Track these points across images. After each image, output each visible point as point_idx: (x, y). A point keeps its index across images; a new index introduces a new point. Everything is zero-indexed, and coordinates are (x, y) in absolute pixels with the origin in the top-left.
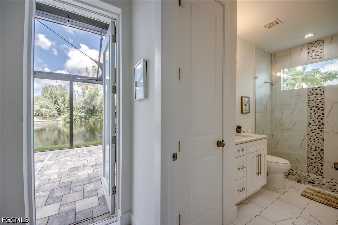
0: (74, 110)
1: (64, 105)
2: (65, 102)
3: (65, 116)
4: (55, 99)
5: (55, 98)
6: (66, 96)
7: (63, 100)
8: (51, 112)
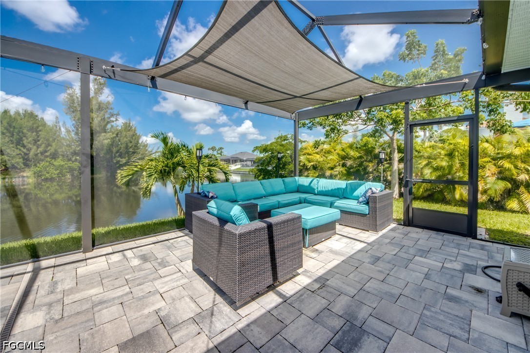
0: (58, 157)
1: (37, 147)
2: (39, 143)
3: (39, 169)
4: (18, 137)
5: (18, 134)
6: (40, 131)
7: (36, 137)
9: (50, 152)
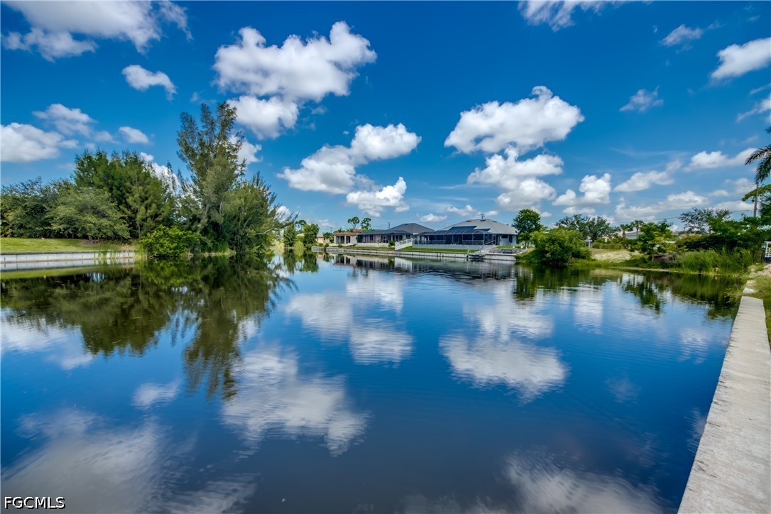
0: (174, 225)
1: (146, 208)
2: (148, 202)
4: (119, 192)
5: (118, 189)
6: (148, 184)
7: (143, 194)
8: (111, 226)
9: (162, 216)
